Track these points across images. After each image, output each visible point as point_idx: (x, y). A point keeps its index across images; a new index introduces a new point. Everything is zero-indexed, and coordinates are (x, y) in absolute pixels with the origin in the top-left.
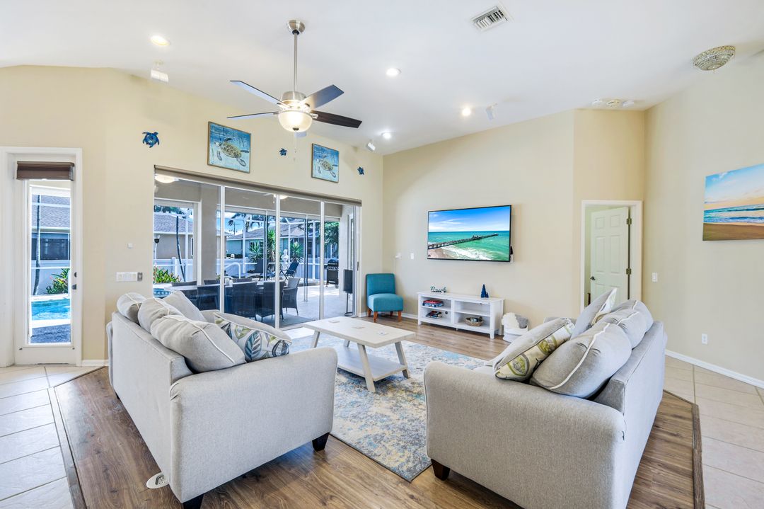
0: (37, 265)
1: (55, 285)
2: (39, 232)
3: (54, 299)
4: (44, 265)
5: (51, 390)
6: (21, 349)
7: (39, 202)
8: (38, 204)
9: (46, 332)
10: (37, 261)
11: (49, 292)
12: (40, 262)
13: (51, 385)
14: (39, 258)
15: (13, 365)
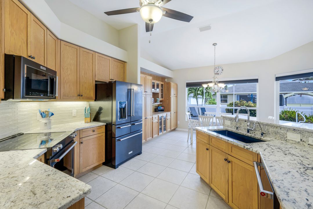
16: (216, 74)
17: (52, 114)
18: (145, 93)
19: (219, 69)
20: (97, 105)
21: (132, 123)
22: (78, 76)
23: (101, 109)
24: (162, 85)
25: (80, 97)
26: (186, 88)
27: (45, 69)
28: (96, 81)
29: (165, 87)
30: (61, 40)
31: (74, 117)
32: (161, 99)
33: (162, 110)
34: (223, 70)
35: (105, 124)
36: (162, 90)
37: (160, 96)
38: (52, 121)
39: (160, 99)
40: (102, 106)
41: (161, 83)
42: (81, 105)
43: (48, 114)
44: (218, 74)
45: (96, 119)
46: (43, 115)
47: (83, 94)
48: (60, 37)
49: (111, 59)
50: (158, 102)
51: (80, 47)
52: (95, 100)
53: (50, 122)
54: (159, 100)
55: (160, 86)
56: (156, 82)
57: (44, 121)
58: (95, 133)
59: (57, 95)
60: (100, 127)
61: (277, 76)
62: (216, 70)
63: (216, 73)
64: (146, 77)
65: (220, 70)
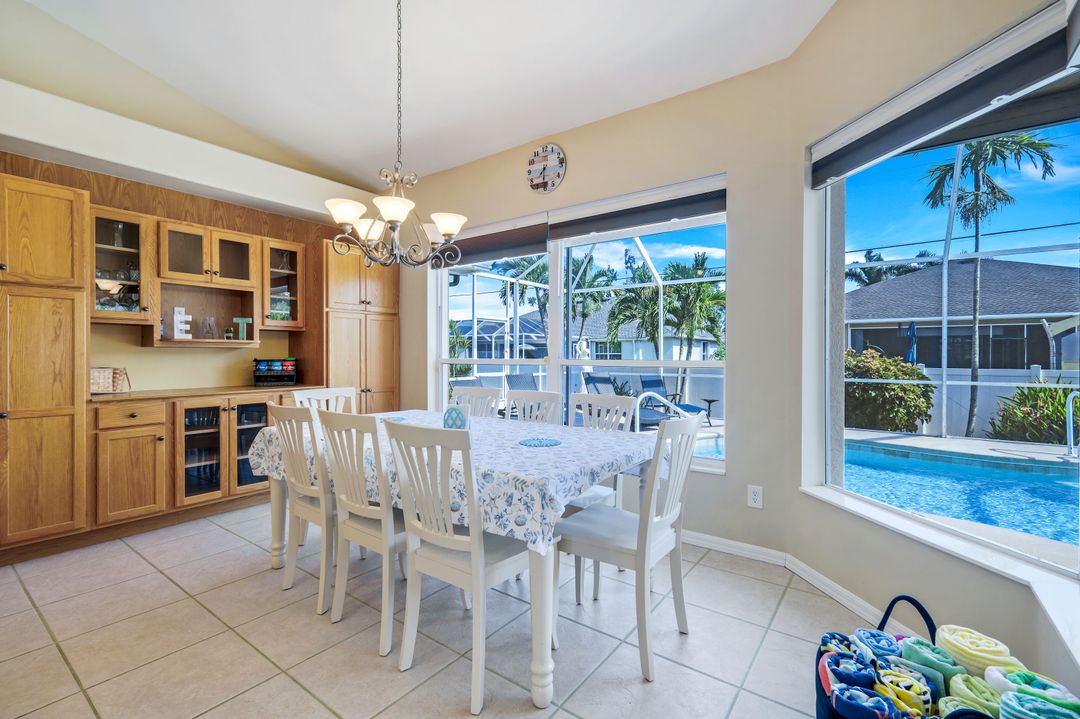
4: (988, 378)
10: (973, 370)
12: (979, 371)
14: (978, 364)
16: (537, 186)
19: (546, 158)
29: (309, 263)
34: (562, 161)
44: (545, 185)
54: (260, 328)
55: (259, 259)
61: (821, 152)
62: (538, 167)
63: (536, 181)
65: (553, 161)
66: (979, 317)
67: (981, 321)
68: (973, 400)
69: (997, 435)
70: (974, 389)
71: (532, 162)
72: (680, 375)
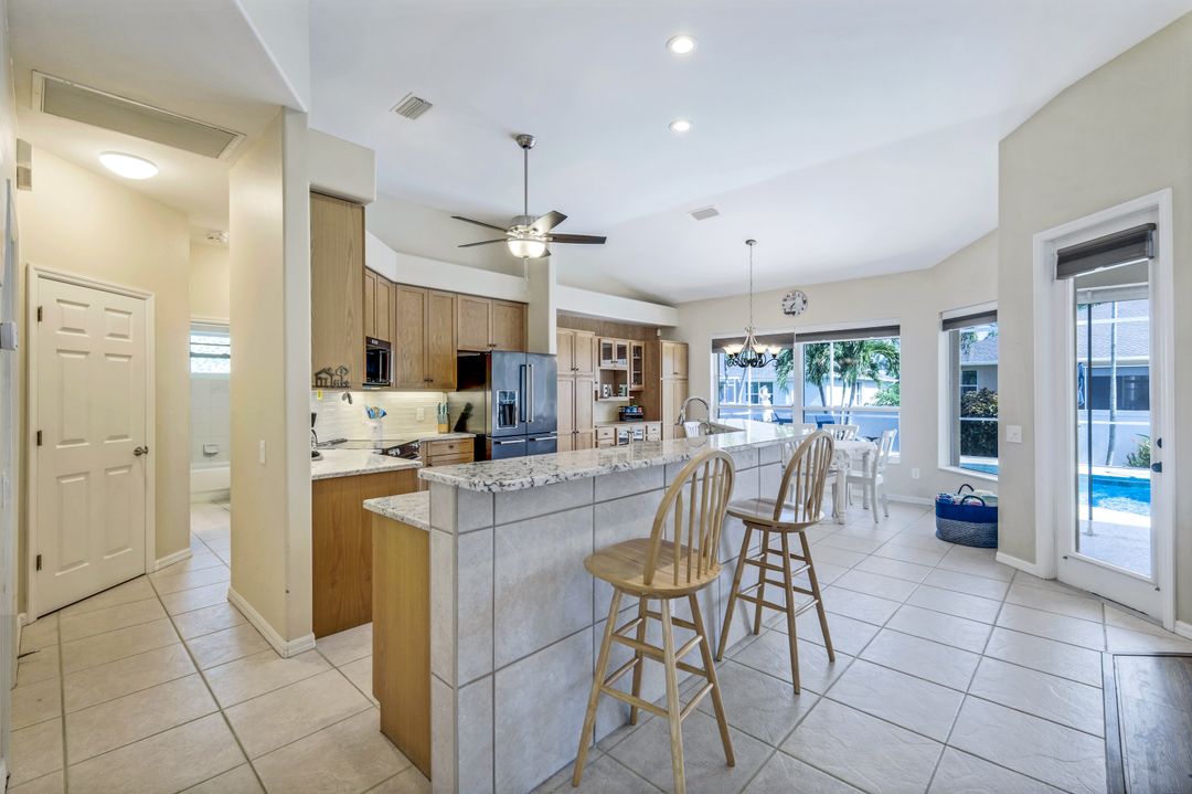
0: (1112, 418)
1: (1141, 453)
2: (1115, 366)
3: (1137, 477)
4: (1123, 418)
5: (1108, 658)
6: (1066, 558)
7: (1113, 317)
8: (1112, 321)
9: (1116, 533)
10: (1112, 412)
11: (1132, 463)
12: (1116, 412)
13: (1110, 649)
14: (1115, 406)
15: (1055, 580)
16: (788, 313)
17: (385, 414)
18: (573, 373)
19: (794, 299)
20: (461, 398)
21: (530, 437)
22: (426, 345)
23: (469, 407)
24: (637, 350)
25: (429, 383)
26: (712, 355)
27: (376, 343)
28: (459, 351)
29: (648, 352)
30: (397, 283)
31: (419, 421)
32: (634, 387)
33: (638, 418)
34: (805, 302)
35: (474, 436)
36: (637, 363)
37: (630, 378)
38: (385, 427)
39: (630, 385)
40: (471, 402)
41: (635, 343)
42: (432, 398)
43: (378, 413)
44: (794, 313)
45: (461, 427)
46: (372, 414)
47: (435, 377)
48: (395, 280)
49: (490, 301)
50: (623, 394)
51: (429, 289)
52: (458, 390)
53: (381, 427)
54: (629, 389)
55: (629, 353)
56: (616, 342)
57: (372, 423)
58: (454, 451)
59: (392, 381)
60: (464, 441)
61: (947, 316)
62: (789, 303)
63: (788, 310)
64: (575, 333)
65: (799, 301)
66: (1117, 358)
67: (1119, 363)
68: (1112, 437)
69: (1131, 463)
70: (1112, 427)
71: (785, 300)
72: (843, 415)
